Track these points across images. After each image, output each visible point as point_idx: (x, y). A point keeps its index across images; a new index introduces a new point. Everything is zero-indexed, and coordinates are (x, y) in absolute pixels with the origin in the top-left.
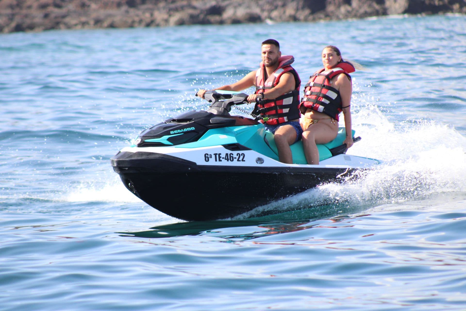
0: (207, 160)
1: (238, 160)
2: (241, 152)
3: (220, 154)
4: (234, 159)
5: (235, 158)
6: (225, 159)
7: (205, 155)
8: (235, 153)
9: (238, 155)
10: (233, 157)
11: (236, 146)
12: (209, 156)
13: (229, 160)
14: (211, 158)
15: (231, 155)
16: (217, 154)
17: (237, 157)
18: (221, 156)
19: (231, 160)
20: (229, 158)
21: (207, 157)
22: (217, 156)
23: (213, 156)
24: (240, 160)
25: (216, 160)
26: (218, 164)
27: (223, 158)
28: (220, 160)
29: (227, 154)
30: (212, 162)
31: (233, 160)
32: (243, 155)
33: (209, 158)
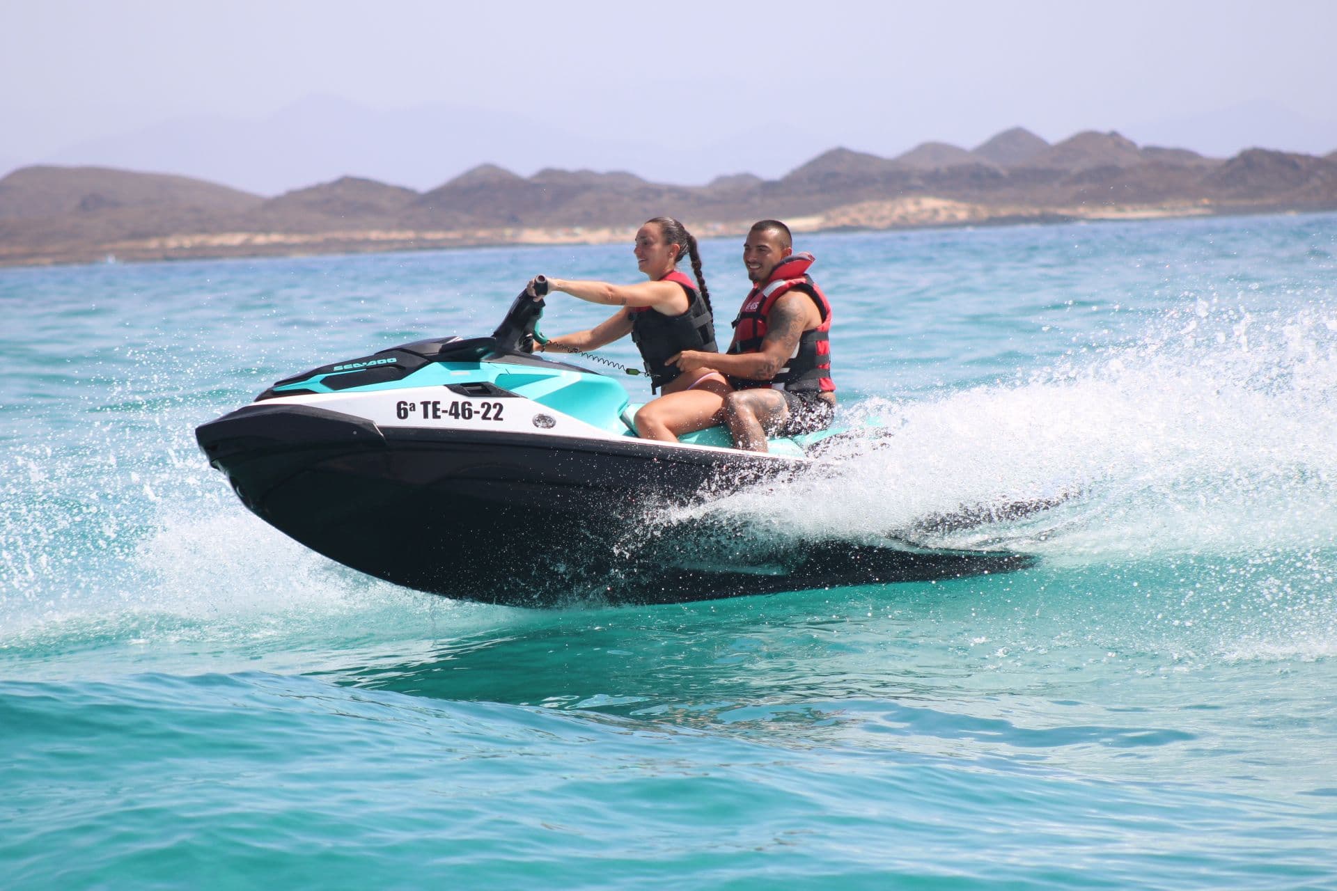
0: (403, 416)
1: (484, 417)
2: (492, 401)
3: (435, 404)
4: (474, 415)
5: (477, 412)
6: (451, 414)
7: (399, 404)
8: (476, 403)
9: (486, 406)
10: (470, 410)
11: (480, 388)
12: (408, 407)
13: (460, 417)
14: (414, 410)
15: (467, 406)
16: (429, 403)
17: (483, 411)
18: (438, 406)
19: (464, 417)
20: (460, 411)
21: (403, 409)
22: (430, 407)
23: (420, 408)
24: (488, 416)
25: (426, 416)
26: (431, 423)
27: (445, 412)
28: (436, 416)
29: (455, 404)
30: (416, 420)
31: (470, 416)
32: (498, 407)
33: (409, 412)
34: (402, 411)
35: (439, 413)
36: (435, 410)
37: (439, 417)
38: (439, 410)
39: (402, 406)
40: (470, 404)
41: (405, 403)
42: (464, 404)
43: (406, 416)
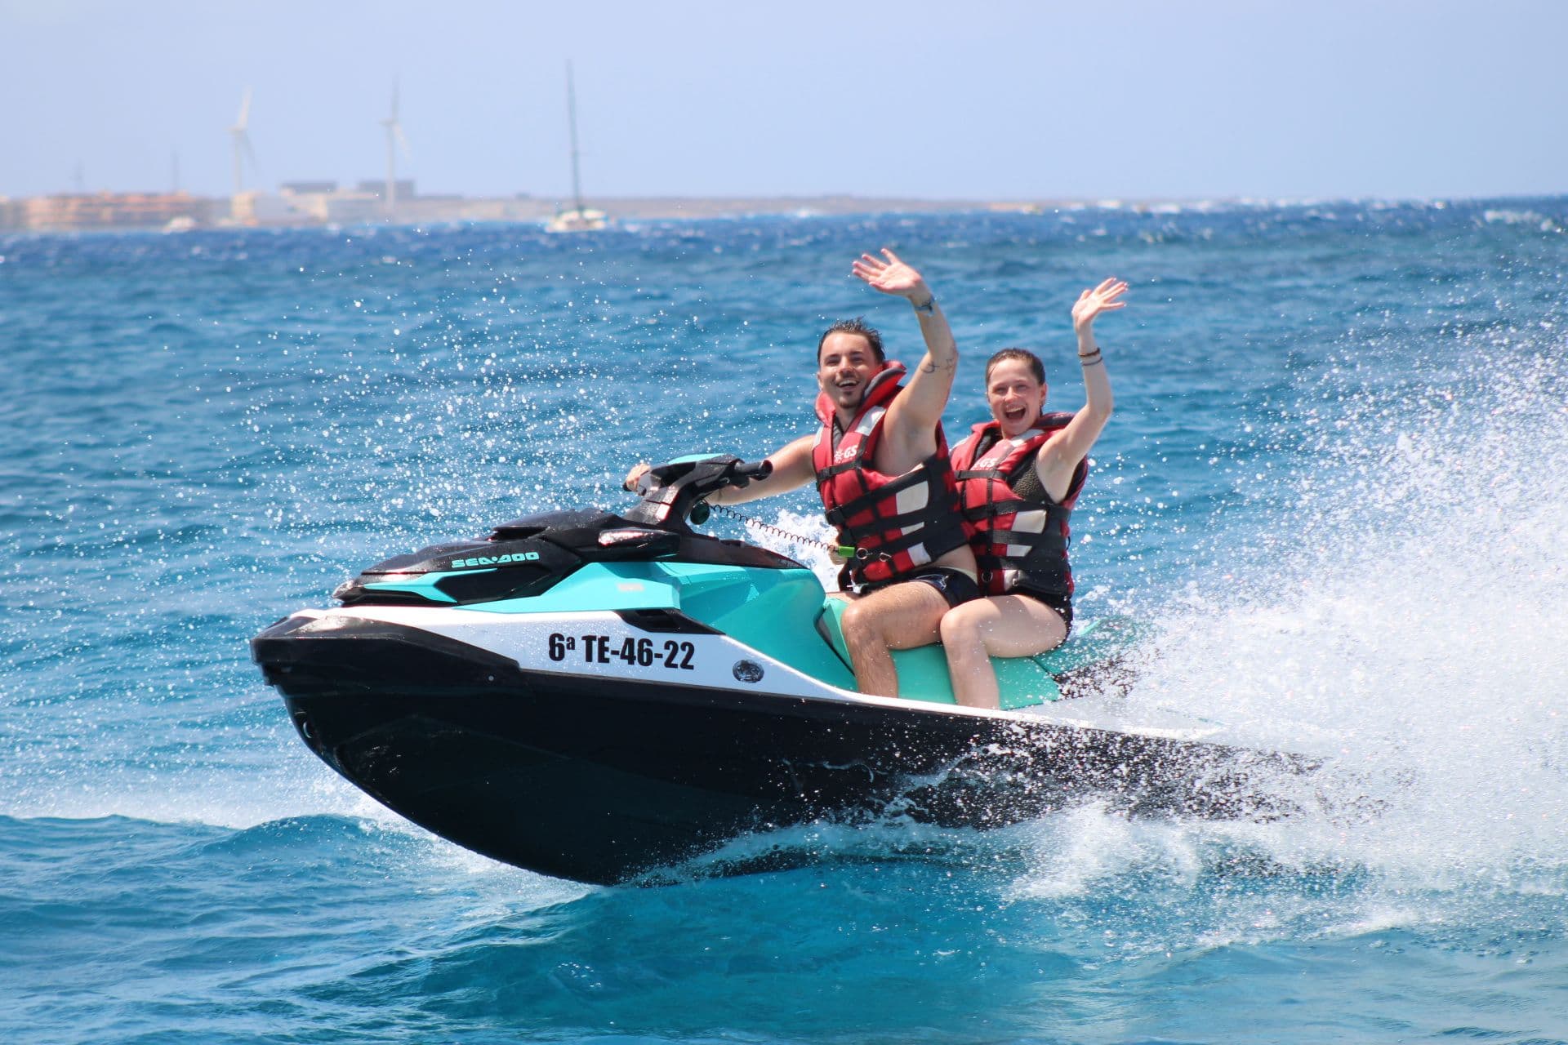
0: (557, 655)
1: (669, 664)
2: (680, 638)
3: (604, 639)
4: (655, 660)
5: (659, 656)
6: (623, 657)
7: (553, 638)
8: (659, 640)
9: (671, 647)
10: (649, 652)
11: (662, 617)
12: (565, 643)
13: (636, 662)
14: (573, 648)
15: (645, 646)
16: (594, 638)
17: (666, 654)
18: (607, 644)
19: (641, 662)
20: (636, 654)
21: (557, 646)
22: (595, 644)
23: (581, 645)
24: (674, 662)
25: (589, 658)
26: (595, 669)
27: (615, 653)
28: (602, 659)
29: (629, 642)
30: (574, 663)
31: (649, 663)
32: (687, 648)
33: (566, 650)
34: (557, 649)
35: (607, 655)
36: (603, 649)
37: (607, 661)
38: (607, 649)
39: (557, 641)
40: (650, 643)
41: (561, 637)
42: (641, 642)
43: (561, 656)
